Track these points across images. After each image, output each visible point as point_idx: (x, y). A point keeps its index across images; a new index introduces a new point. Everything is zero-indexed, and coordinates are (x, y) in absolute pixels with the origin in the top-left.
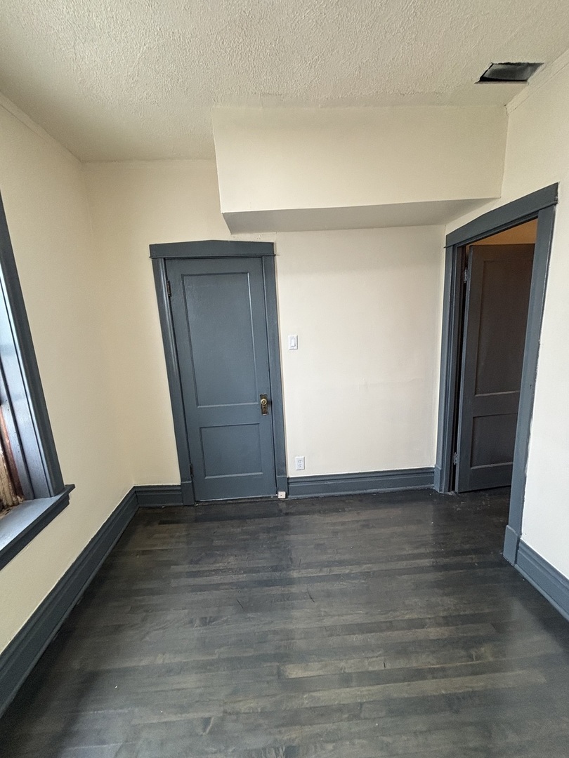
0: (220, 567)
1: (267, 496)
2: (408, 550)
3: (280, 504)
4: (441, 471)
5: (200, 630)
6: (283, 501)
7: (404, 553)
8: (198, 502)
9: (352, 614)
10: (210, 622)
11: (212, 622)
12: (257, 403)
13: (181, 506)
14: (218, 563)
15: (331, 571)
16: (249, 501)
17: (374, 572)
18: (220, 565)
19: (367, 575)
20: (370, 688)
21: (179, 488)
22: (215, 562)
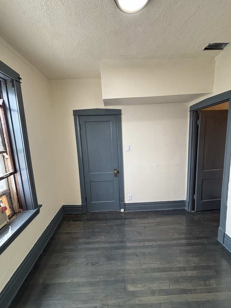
0: (98, 240)
1: (116, 210)
2: (176, 236)
3: (122, 214)
4: (189, 202)
5: (91, 268)
6: (123, 213)
7: (175, 237)
8: (88, 212)
9: (154, 263)
10: (95, 264)
11: (96, 264)
12: (113, 172)
13: (81, 214)
14: (97, 238)
15: (144, 244)
16: (109, 212)
17: (162, 245)
18: (99, 240)
19: (159, 246)
20: (164, 297)
21: (81, 206)
22: (96, 238)
